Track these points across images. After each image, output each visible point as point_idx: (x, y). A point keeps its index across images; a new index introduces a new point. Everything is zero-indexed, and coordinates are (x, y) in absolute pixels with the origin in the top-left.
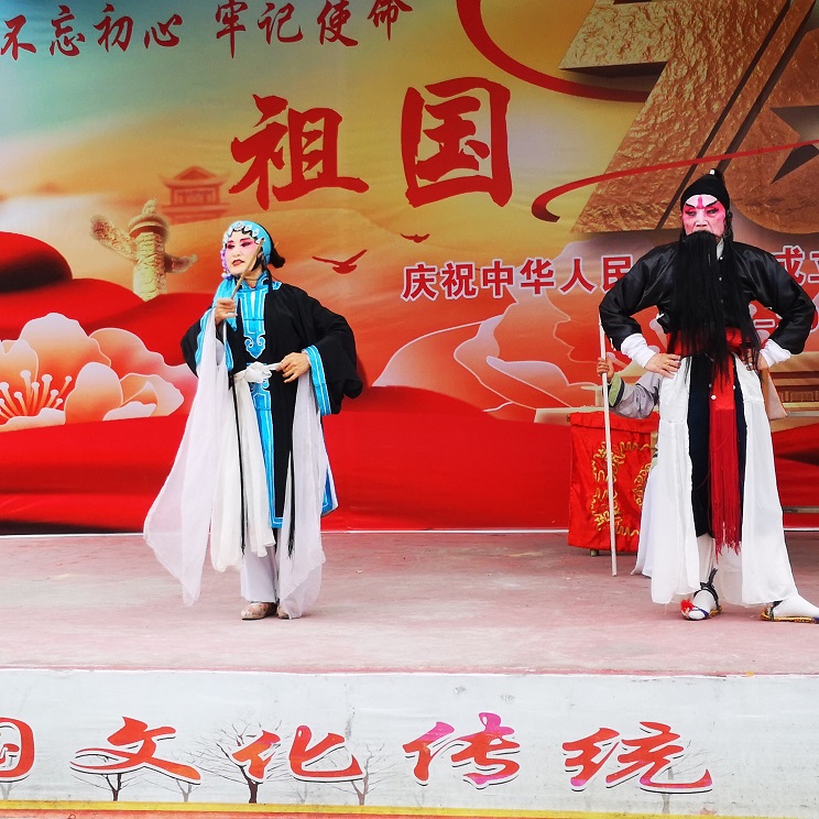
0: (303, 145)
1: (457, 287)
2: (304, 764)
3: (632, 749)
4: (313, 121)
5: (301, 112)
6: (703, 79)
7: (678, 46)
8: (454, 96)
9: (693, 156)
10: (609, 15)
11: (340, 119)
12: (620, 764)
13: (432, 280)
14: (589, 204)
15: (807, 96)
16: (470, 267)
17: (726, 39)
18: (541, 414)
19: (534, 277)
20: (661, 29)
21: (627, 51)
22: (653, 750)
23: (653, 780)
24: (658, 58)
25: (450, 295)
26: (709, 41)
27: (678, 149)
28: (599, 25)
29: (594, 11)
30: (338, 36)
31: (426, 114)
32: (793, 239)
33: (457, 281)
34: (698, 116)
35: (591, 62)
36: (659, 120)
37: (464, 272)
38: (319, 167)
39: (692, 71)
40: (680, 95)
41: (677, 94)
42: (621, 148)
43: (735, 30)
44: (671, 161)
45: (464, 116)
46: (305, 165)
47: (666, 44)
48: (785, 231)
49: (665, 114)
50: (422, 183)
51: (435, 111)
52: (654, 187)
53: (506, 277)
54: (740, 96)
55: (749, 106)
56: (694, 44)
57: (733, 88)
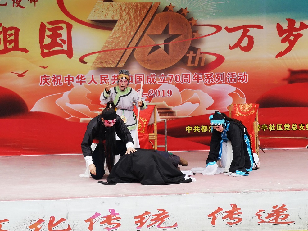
0: (8, 37)
1: (56, 82)
2: (52, 228)
3: (155, 217)
4: (11, 30)
5: (7, 27)
6: (128, 25)
7: (121, 15)
8: (56, 26)
9: (126, 47)
10: (102, 5)
11: (19, 30)
12: (151, 222)
13: (49, 80)
14: (97, 59)
15: (157, 32)
16: (60, 76)
17: (135, 14)
18: (82, 120)
19: (80, 80)
20: (116, 10)
21: (107, 16)
22: (161, 217)
23: (161, 226)
24: (116, 18)
25: (54, 84)
27: (121, 45)
28: (99, 8)
29: (97, 3)
30: (19, 5)
31: (46, 30)
32: (153, 71)
33: (57, 80)
34: (127, 35)
35: (96, 18)
36: (116, 36)
37: (59, 78)
38: (13, 44)
39: (125, 23)
40: (122, 29)
41: (121, 29)
42: (106, 43)
43: (137, 12)
44: (120, 48)
45: (59, 32)
46: (8, 44)
47: (118, 15)
48: (151, 69)
49: (118, 35)
50: (46, 51)
51: (50, 30)
52: (115, 55)
53: (72, 80)
54: (139, 31)
55: (141, 34)
56: (126, 15)
57: (137, 28)
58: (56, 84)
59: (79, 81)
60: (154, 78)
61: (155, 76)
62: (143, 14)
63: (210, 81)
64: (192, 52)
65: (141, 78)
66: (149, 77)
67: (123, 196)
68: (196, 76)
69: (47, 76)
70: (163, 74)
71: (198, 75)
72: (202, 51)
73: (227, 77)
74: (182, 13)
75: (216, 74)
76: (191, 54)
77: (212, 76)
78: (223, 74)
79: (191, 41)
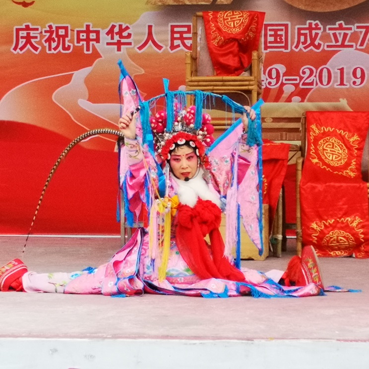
1: (56, 43)
13: (36, 37)
25: (50, 50)
32: (314, 16)
33: (56, 39)
53: (95, 37)
58: (55, 49)
60: (317, 34)
61: (320, 29)
65: (279, 33)
66: (302, 32)
67: (105, 338)
69: (31, 27)
70: (342, 22)
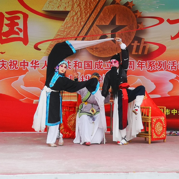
1: (13, 66)
6: (79, 16)
7: (73, 7)
8: (13, 15)
9: (76, 36)
13: (6, 64)
14: (50, 47)
15: (105, 23)
16: (16, 61)
17: (85, 6)
18: (35, 101)
21: (60, 7)
24: (68, 10)
25: (11, 68)
26: (81, 6)
27: (72, 34)
31: (5, 19)
32: (101, 58)
36: (68, 26)
37: (15, 63)
39: (76, 14)
40: (73, 20)
42: (58, 32)
43: (87, 4)
44: (71, 37)
45: (16, 21)
47: (70, 6)
49: (69, 24)
50: (4, 38)
51: (8, 19)
53: (26, 64)
54: (88, 21)
55: (91, 24)
56: (77, 7)
57: (87, 19)
58: (13, 68)
59: (34, 66)
61: (103, 63)
62: (93, 7)
63: (153, 68)
64: (136, 42)
65: (89, 64)
66: (97, 63)
67: (74, 173)
68: (140, 63)
69: (4, 61)
70: (109, 61)
71: (141, 63)
72: (146, 40)
73: (168, 64)
74: (128, 6)
75: (158, 62)
76: (136, 44)
77: (154, 64)
78: (164, 62)
79: (135, 31)
